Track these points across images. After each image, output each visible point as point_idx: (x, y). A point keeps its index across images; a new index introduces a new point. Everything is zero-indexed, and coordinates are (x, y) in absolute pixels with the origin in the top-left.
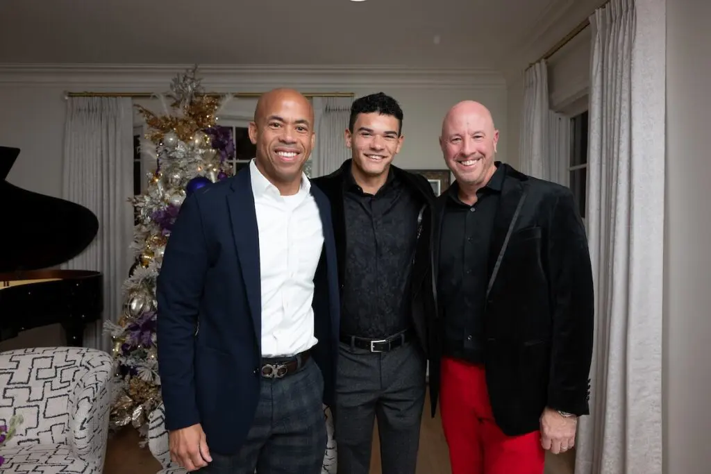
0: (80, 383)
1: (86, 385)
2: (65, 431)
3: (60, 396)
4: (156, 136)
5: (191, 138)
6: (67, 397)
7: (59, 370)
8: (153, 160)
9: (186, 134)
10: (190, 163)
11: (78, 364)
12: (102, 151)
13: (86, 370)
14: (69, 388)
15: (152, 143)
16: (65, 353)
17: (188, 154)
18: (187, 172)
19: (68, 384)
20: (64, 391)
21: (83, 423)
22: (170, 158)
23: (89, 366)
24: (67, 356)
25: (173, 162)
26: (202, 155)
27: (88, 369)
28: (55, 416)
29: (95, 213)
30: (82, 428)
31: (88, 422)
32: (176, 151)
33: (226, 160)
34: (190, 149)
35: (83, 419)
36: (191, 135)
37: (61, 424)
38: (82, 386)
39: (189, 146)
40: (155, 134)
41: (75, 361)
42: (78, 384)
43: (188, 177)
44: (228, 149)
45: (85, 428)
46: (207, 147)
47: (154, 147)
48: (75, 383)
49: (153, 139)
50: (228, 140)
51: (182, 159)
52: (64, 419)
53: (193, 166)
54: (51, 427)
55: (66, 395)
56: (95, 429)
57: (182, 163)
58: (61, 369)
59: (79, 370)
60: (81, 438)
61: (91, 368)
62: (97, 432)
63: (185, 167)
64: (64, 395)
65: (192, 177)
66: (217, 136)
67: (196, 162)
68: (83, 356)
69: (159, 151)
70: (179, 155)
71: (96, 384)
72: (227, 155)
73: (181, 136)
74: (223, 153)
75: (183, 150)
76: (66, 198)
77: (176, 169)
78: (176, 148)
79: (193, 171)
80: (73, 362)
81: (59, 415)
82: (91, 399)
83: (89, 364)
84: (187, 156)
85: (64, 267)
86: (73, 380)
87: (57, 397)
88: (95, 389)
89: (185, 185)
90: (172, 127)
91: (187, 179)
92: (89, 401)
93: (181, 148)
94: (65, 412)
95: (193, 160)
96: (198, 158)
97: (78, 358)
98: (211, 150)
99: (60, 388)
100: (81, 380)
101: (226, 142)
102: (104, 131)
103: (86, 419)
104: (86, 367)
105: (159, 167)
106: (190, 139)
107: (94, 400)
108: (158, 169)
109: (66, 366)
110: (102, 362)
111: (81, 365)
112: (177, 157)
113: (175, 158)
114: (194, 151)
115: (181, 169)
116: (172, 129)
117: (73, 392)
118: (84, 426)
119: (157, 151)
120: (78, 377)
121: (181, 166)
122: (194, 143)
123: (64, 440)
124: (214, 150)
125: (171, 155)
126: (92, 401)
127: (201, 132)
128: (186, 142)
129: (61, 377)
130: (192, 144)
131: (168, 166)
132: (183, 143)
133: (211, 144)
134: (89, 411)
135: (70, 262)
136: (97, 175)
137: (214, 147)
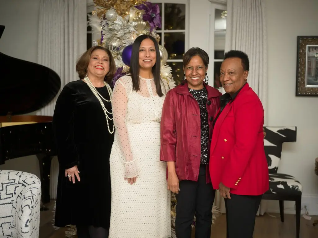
0: (20, 195)
1: (25, 197)
2: (11, 228)
3: (6, 204)
4: (101, 12)
5: (127, 13)
6: (11, 204)
7: (4, 186)
8: (99, 32)
9: (123, 10)
10: (125, 33)
11: (17, 182)
12: (64, 26)
13: (24, 187)
14: (12, 199)
15: (98, 17)
16: (8, 175)
17: (124, 25)
18: (123, 41)
19: (11, 196)
20: (9, 201)
21: (27, 223)
22: (111, 30)
23: (24, 184)
24: (9, 176)
25: (113, 33)
26: (135, 27)
27: (25, 186)
28: (4, 217)
29: (59, 75)
30: (26, 226)
31: (30, 222)
32: (115, 23)
33: (154, 30)
34: (126, 22)
35: (27, 220)
36: (126, 10)
37: (8, 223)
38: (22, 197)
39: (125, 20)
40: (100, 11)
41: (15, 180)
42: (19, 196)
43: (123, 45)
44: (156, 21)
45: (28, 226)
46: (139, 20)
47: (99, 21)
48: (17, 195)
49: (99, 15)
50: (155, 14)
51: (119, 30)
52: (10, 219)
53: (128, 36)
54: (2, 224)
55: (10, 203)
56: (33, 227)
57: (120, 34)
58: (6, 185)
59: (18, 187)
60: (26, 233)
61: (26, 185)
62: (34, 229)
63: (122, 36)
64: (9, 203)
65: (127, 45)
66: (147, 11)
67: (129, 32)
68: (20, 177)
69: (103, 24)
70: (117, 27)
71: (32, 196)
72: (155, 26)
73: (119, 12)
74: (151, 24)
75: (120, 23)
76: (39, 63)
77: (115, 38)
78: (115, 22)
79: (128, 40)
80: (13, 181)
81: (6, 217)
82: (30, 206)
83: (25, 182)
84: (123, 27)
85: (38, 113)
86: (15, 193)
87: (4, 204)
88: (32, 200)
89: (121, 51)
90: (113, 5)
91: (123, 47)
92: (29, 208)
93: (119, 21)
94: (11, 215)
95: (128, 31)
96: (132, 29)
97: (17, 178)
98: (142, 22)
99: (6, 198)
100: (21, 193)
101: (155, 15)
102: (66, 11)
103: (28, 220)
104: (23, 185)
105: (102, 37)
106: (125, 14)
107: (32, 207)
108: (102, 39)
109: (9, 183)
110: (34, 181)
111: (19, 183)
112: (116, 28)
113: (114, 29)
114: (129, 23)
115: (119, 38)
116: (113, 6)
117: (15, 201)
118: (27, 224)
119: (101, 24)
120: (18, 191)
121: (118, 36)
122: (129, 17)
123: (10, 234)
124: (144, 23)
125: (111, 27)
126: (31, 208)
127: (135, 8)
128: (123, 17)
129: (6, 191)
130: (127, 18)
131: (109, 36)
132: (121, 17)
133: (142, 18)
134: (30, 215)
135: (43, 110)
136: (61, 44)
137: (145, 19)
